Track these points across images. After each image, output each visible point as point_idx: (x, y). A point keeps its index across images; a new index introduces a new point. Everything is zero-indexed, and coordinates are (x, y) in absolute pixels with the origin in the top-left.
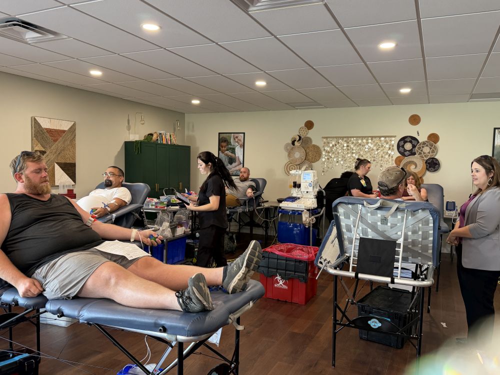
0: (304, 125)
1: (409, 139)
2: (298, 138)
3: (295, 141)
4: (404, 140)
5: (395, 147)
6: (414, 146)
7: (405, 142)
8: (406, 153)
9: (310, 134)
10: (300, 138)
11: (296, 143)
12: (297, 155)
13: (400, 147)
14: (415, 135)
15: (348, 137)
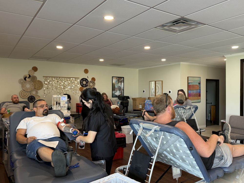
0: (31, 69)
1: (84, 80)
2: (28, 76)
3: (26, 77)
5: (79, 83)
6: (86, 83)
8: (84, 86)
9: (36, 74)
10: (30, 76)
11: (27, 79)
12: (28, 86)
13: (81, 83)
14: (87, 78)
15: (57, 77)
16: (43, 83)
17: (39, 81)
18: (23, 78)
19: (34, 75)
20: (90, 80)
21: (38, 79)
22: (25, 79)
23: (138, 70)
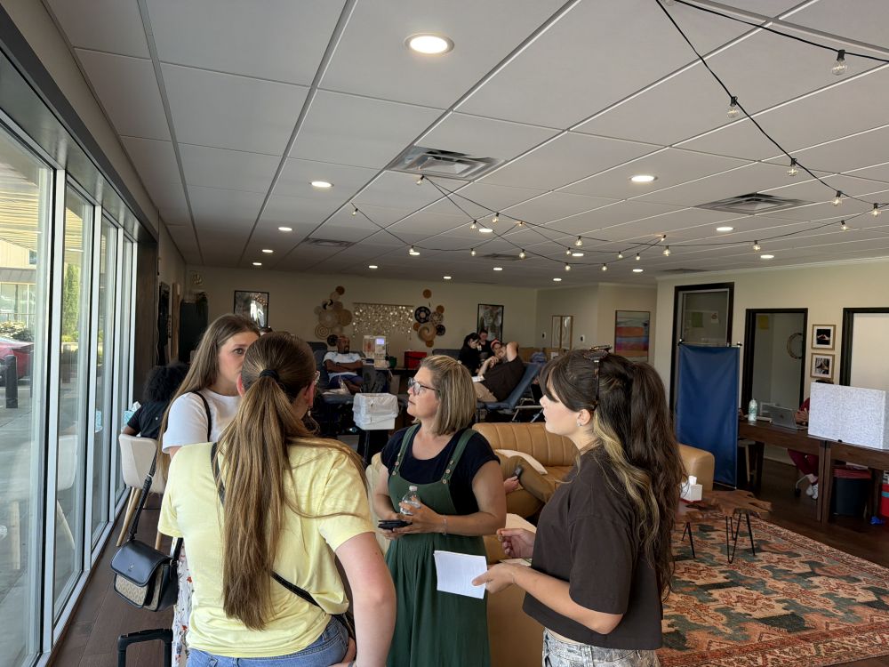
0: (335, 291)
1: (423, 309)
2: (329, 302)
3: (326, 304)
4: (420, 309)
5: (413, 315)
6: (427, 315)
7: (421, 311)
8: (422, 321)
9: (341, 299)
10: (332, 303)
11: (327, 307)
12: (329, 318)
13: (417, 314)
14: (427, 306)
15: (376, 304)
16: (353, 313)
17: (346, 311)
18: (321, 305)
19: (340, 300)
20: (433, 309)
21: (345, 308)
22: (324, 307)
23: (536, 290)
